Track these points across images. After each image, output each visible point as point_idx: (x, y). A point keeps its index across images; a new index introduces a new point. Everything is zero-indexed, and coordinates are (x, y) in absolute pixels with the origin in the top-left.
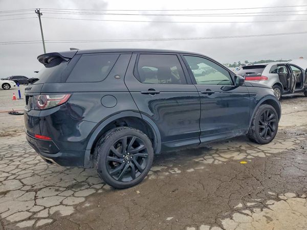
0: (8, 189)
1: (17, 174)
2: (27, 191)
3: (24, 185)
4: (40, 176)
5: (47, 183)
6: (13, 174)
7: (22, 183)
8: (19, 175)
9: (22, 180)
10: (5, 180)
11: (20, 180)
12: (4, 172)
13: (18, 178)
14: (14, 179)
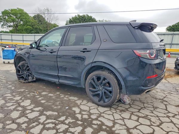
0: (176, 107)
1: (165, 116)
2: (167, 101)
3: (166, 105)
4: (153, 105)
5: (154, 100)
6: (168, 117)
7: (166, 107)
8: (164, 114)
9: (165, 108)
10: (176, 115)
11: (166, 110)
12: (175, 124)
13: (167, 112)
14: (169, 112)
